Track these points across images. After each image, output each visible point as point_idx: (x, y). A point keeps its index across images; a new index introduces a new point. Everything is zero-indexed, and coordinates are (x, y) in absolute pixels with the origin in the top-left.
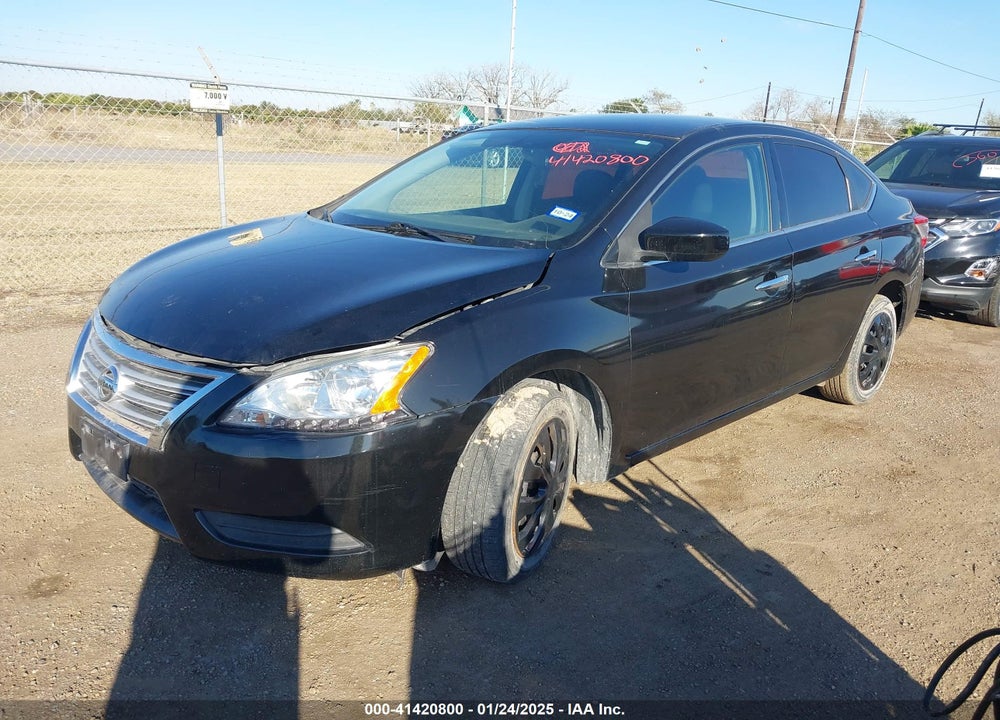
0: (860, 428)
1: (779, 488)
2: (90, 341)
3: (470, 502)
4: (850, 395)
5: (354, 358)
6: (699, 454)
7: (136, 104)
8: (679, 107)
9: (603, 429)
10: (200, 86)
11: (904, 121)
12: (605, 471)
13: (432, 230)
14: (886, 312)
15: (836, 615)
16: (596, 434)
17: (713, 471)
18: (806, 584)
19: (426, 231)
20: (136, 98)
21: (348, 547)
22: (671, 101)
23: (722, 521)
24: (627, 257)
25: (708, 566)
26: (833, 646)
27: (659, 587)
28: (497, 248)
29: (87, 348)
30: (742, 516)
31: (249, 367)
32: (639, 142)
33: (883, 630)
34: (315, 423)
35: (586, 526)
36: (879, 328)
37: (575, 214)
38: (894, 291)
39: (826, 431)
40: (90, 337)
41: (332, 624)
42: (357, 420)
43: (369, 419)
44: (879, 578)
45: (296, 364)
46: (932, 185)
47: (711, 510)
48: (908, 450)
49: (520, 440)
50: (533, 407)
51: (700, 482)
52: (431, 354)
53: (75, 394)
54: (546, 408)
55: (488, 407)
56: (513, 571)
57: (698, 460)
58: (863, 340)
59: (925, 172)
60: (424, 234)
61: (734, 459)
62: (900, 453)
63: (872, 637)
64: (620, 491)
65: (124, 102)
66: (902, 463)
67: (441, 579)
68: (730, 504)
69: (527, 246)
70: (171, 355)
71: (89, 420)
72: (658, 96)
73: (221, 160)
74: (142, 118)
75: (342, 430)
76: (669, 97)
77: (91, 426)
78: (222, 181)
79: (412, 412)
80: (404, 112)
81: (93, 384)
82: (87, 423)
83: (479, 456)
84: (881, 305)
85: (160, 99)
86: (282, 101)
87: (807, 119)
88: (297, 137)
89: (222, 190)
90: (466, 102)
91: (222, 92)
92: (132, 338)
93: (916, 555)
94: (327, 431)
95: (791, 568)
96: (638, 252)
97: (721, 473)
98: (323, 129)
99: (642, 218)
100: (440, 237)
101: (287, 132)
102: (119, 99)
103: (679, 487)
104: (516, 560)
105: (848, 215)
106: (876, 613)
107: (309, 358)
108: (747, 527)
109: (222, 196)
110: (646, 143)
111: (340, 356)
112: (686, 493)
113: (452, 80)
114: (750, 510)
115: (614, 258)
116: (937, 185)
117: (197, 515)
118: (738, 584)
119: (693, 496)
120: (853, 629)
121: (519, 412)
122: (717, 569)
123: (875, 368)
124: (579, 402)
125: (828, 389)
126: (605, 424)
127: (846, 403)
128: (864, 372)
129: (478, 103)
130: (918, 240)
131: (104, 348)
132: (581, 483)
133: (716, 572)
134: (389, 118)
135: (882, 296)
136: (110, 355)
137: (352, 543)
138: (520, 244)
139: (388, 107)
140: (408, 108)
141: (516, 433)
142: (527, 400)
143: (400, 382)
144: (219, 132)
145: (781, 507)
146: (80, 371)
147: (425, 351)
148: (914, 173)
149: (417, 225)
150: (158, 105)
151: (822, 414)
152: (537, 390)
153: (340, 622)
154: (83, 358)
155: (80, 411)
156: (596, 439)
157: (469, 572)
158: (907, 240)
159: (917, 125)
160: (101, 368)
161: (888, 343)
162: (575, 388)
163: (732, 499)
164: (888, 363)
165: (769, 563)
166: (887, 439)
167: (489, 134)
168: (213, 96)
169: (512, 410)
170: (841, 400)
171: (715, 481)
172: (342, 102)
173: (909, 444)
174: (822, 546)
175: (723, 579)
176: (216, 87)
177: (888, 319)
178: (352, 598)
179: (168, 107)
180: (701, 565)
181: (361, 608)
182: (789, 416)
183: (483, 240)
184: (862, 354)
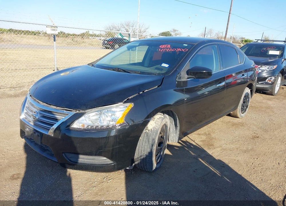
0: (242, 125)
1: (223, 142)
2: (27, 103)
3: (143, 149)
4: (239, 115)
5: (111, 108)
6: (199, 133)
7: (23, 31)
8: (180, 34)
9: (177, 127)
10: (50, 27)
11: (242, 38)
12: (177, 139)
13: (127, 70)
14: (248, 92)
15: (244, 178)
16: (175, 128)
17: (204, 138)
18: (234, 170)
19: (126, 70)
20: (23, 30)
21: (109, 163)
22: (178, 32)
23: (209, 152)
24: (184, 78)
25: (207, 165)
26: (245, 187)
27: (194, 171)
28: (147, 75)
29: (26, 105)
30: (214, 151)
31: (79, 111)
32: (184, 45)
33: (257, 182)
34: (99, 127)
35: (171, 154)
36: (246, 97)
37: (168, 65)
38: (250, 86)
39: (233, 126)
40: (27, 102)
41: (103, 185)
42: (112, 126)
43: (115, 125)
44: (254, 167)
45: (94, 110)
46: (256, 56)
47: (205, 149)
48: (256, 131)
49: (157, 130)
50: (160, 121)
51: (201, 141)
52: (133, 106)
53: (23, 119)
54: (163, 121)
55: (149, 121)
56: (154, 168)
57: (200, 134)
58: (242, 100)
59: (252, 53)
60: (125, 71)
61: (209, 134)
62: (254, 131)
63: (255, 184)
64: (179, 144)
65: (20, 31)
66: (255, 134)
67: (133, 171)
68: (210, 147)
69: (155, 75)
70: (55, 107)
71: (28, 127)
72: (175, 31)
73: (55, 49)
74: (25, 36)
75: (108, 129)
76: (178, 31)
77: (29, 128)
78: (55, 55)
79: (127, 123)
80: (102, 34)
81: (29, 116)
82: (28, 128)
83: (145, 135)
84: (247, 90)
85: (30, 30)
86: (67, 31)
87: (216, 37)
88: (72, 42)
89: (55, 58)
90: (120, 32)
91: (56, 29)
92: (42, 102)
93: (263, 161)
94: (103, 129)
95: (230, 165)
96: (186, 76)
97: (206, 138)
98: (79, 39)
99: (187, 66)
100: (130, 72)
101: (69, 40)
102: (18, 30)
103: (195, 142)
104: (155, 165)
105: (239, 65)
106: (255, 177)
107: (97, 108)
108: (215, 153)
109: (55, 59)
110: (187, 45)
111: (106, 107)
112: (197, 144)
113: (116, 25)
114: (216, 149)
115: (180, 78)
116: (257, 56)
117: (63, 154)
118: (216, 170)
119: (200, 145)
120: (249, 182)
121: (156, 122)
122: (209, 166)
123: (245, 108)
124: (170, 119)
125: (233, 114)
126: (178, 125)
127: (238, 117)
128: (243, 109)
129: (124, 32)
130: (256, 72)
131: (32, 105)
132: (170, 142)
133: (209, 167)
134: (97, 36)
135: (247, 88)
136: (34, 107)
137: (110, 162)
138: (153, 74)
139: (97, 33)
140: (103, 33)
141: (156, 128)
142: (158, 119)
143: (124, 115)
144: (55, 40)
145: (224, 148)
146: (24, 112)
147: (131, 105)
148: (250, 53)
149: (122, 68)
150: (30, 32)
151: (231, 121)
152: (160, 116)
153: (105, 185)
154: (25, 108)
155: (25, 124)
156: (175, 129)
157: (141, 169)
158: (253, 72)
159: (246, 39)
160: (32, 111)
161: (249, 101)
162: (169, 115)
163: (211, 145)
164: (249, 106)
165: (224, 164)
166: (250, 127)
167: (140, 42)
168: (53, 30)
169: (154, 122)
170: (236, 117)
171: (205, 140)
172: (84, 31)
173: (256, 129)
174: (237, 159)
175: (211, 169)
176: (54, 27)
177: (249, 94)
178: (108, 177)
179: (33, 32)
180: (205, 165)
181: (111, 180)
182: (222, 121)
183: (142, 73)
184: (242, 104)
